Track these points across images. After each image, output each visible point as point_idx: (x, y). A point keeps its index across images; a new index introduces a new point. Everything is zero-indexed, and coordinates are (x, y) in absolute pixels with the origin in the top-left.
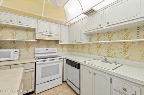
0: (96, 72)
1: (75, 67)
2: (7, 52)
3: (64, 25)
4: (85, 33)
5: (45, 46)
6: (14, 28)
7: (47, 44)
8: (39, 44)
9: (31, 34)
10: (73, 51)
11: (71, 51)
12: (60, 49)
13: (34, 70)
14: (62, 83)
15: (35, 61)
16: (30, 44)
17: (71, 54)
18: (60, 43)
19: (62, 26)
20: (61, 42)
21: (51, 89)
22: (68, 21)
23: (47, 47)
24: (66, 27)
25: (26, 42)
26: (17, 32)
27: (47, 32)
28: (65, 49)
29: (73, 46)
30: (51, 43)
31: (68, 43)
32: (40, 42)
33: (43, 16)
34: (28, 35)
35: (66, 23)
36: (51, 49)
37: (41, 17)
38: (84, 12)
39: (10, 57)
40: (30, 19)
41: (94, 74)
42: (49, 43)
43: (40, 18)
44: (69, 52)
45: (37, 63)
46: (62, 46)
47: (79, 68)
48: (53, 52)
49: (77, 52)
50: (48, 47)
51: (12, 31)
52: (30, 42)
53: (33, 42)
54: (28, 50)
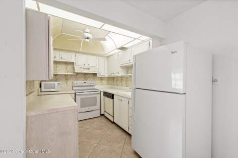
0: (122, 99)
1: (110, 97)
2: (51, 84)
3: (103, 56)
4: (121, 66)
5: (83, 79)
7: (85, 77)
8: (77, 78)
9: (70, 67)
10: (114, 85)
12: (98, 82)
14: (99, 115)
15: (75, 92)
16: (69, 77)
17: (111, 88)
18: (98, 76)
19: (100, 57)
24: (105, 58)
25: (65, 75)
26: (58, 65)
27: (84, 65)
28: (105, 82)
29: (113, 78)
31: (107, 76)
32: (78, 76)
33: (81, 51)
34: (67, 68)
35: (105, 55)
36: (89, 82)
39: (54, 88)
41: (121, 100)
42: (87, 76)
44: (110, 86)
45: (77, 94)
47: (113, 98)
49: (117, 85)
50: (86, 80)
52: (69, 75)
53: (71, 75)
54: (67, 82)
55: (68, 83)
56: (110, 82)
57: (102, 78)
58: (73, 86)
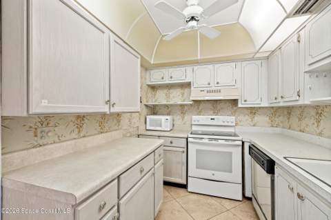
1: (262, 165)
4: (308, 69)
5: (212, 112)
6: (167, 86)
7: (215, 108)
8: (200, 109)
10: (290, 128)
11: (283, 127)
12: (245, 119)
13: (185, 150)
16: (186, 108)
18: (240, 105)
19: (244, 63)
20: (243, 102)
21: (214, 198)
22: (258, 48)
23: (214, 113)
24: (258, 62)
25: (181, 106)
27: (209, 84)
28: (261, 119)
30: (222, 105)
32: (202, 106)
33: (199, 58)
34: (183, 94)
35: (256, 53)
36: (221, 119)
37: (198, 60)
38: (288, 12)
39: (160, 125)
40: (183, 69)
42: (219, 107)
43: (197, 62)
45: (190, 140)
46: (251, 113)
48: (226, 124)
49: (301, 131)
50: (216, 113)
51: (165, 91)
52: (186, 105)
54: (183, 118)
55: (186, 118)
56: (278, 120)
57: (253, 111)
58: (192, 125)
